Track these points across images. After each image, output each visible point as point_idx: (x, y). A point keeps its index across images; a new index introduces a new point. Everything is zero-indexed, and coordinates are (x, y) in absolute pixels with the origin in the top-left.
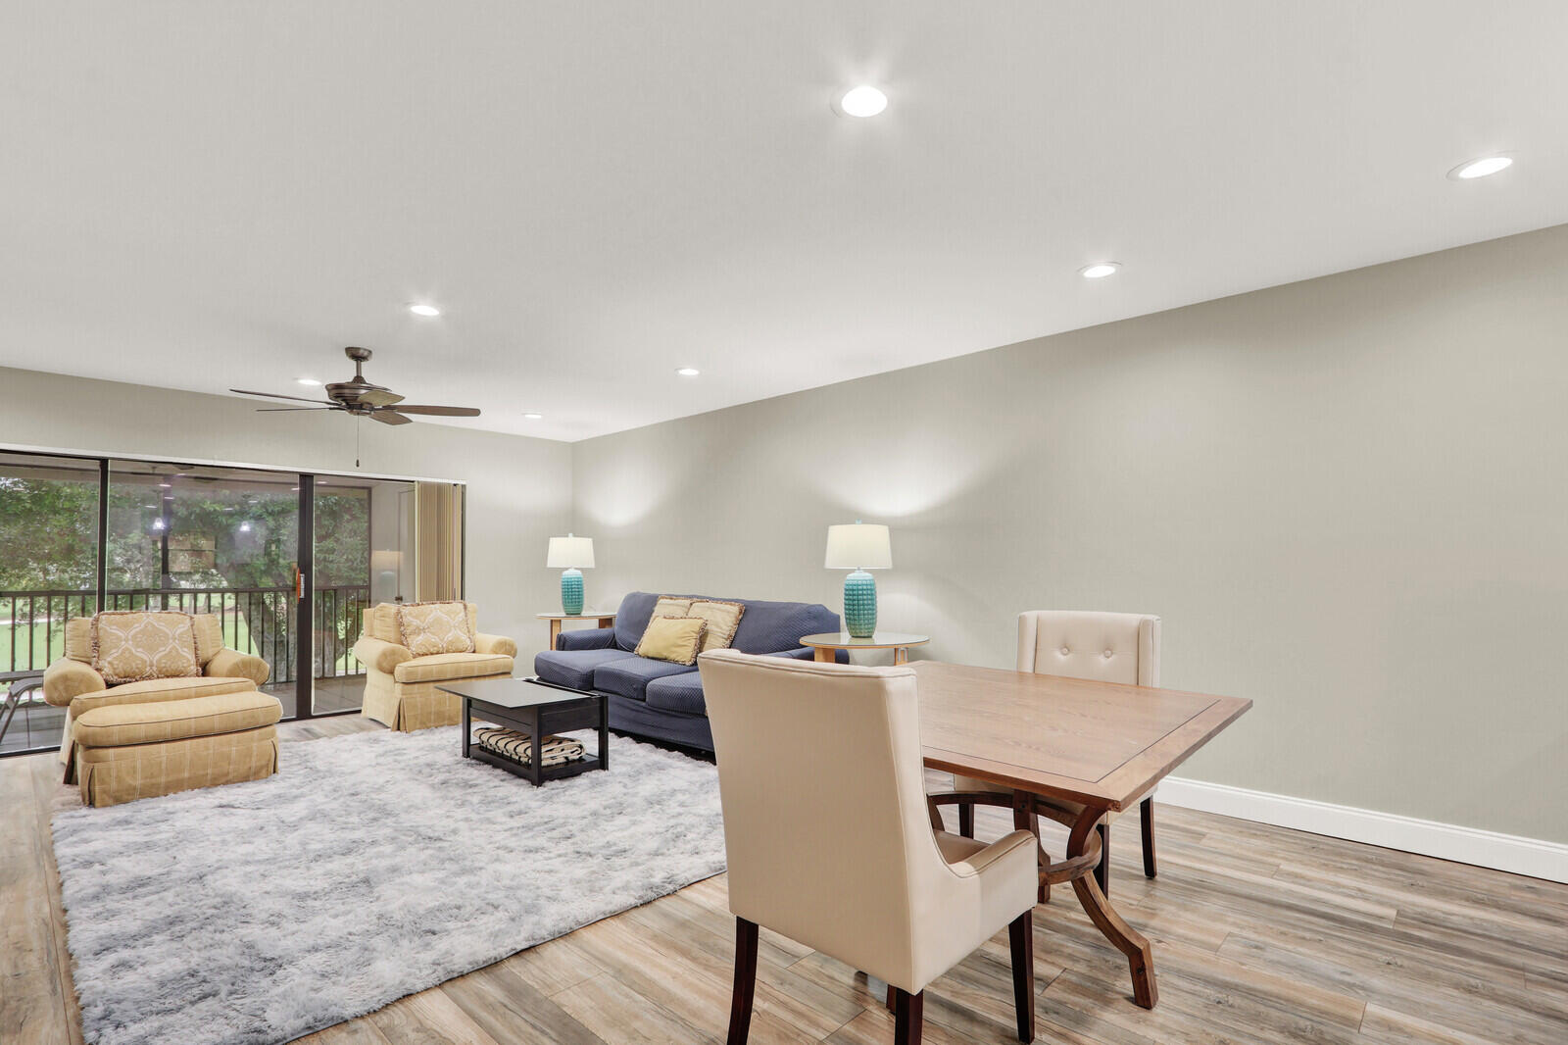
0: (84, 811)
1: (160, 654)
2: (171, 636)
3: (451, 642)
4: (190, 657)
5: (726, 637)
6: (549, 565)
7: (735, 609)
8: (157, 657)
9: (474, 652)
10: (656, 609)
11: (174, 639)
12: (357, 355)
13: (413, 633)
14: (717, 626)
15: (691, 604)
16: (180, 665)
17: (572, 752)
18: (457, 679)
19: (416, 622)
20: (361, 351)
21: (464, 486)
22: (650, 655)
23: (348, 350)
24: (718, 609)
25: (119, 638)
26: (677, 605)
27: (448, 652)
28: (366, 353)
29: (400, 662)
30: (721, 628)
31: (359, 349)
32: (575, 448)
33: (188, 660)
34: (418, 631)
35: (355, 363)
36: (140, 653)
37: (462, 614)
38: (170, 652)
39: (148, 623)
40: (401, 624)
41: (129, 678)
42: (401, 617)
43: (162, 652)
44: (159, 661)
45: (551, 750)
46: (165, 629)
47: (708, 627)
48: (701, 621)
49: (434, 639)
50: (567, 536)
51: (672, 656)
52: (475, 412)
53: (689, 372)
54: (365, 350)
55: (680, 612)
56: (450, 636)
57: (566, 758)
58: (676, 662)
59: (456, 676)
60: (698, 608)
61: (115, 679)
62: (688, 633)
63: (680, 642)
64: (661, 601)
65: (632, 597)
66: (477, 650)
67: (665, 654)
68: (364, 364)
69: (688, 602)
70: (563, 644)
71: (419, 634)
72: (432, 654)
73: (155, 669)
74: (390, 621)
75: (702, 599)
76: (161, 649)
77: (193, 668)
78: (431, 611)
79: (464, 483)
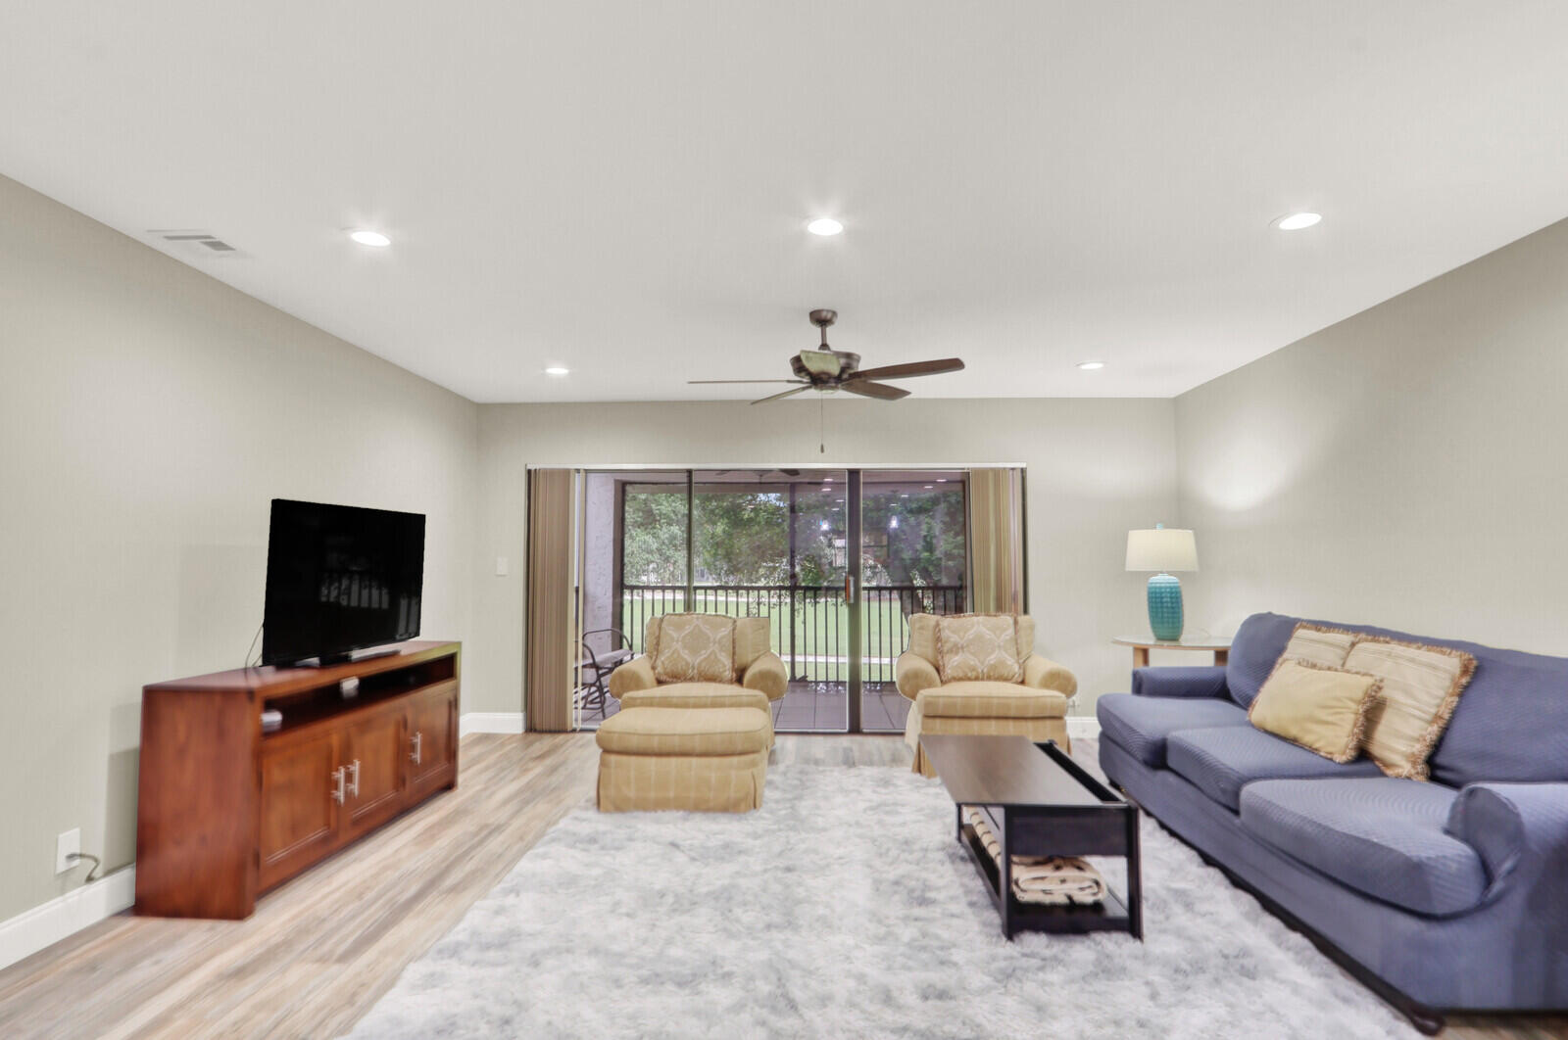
0: (592, 814)
1: (702, 658)
2: (712, 639)
3: (994, 667)
4: (726, 663)
5: (1428, 717)
6: (1127, 569)
7: (1452, 663)
8: (698, 661)
9: (1023, 682)
10: (1292, 644)
11: (715, 643)
12: (821, 320)
13: (950, 651)
14: (1408, 692)
15: (1353, 645)
16: (716, 669)
17: (1082, 889)
18: (989, 718)
19: (954, 638)
20: (824, 314)
21: (1023, 471)
22: (1269, 727)
23: (812, 314)
24: (1412, 660)
25: (672, 638)
26: (1332, 645)
27: (989, 678)
28: (829, 316)
29: (923, 688)
30: (1415, 699)
31: (822, 310)
32: (1177, 403)
33: (725, 666)
34: (956, 649)
35: (819, 330)
36: (686, 655)
37: (1011, 631)
38: (709, 656)
39: (697, 625)
40: (938, 639)
41: (676, 677)
42: (939, 631)
43: (704, 654)
44: (700, 664)
45: (1043, 878)
46: (708, 631)
47: (1386, 693)
48: (1367, 681)
49: (973, 661)
50: (1155, 528)
51: (1308, 739)
52: (955, 364)
53: (1300, 221)
54: (828, 311)
55: (1331, 656)
56: (992, 659)
57: (1070, 898)
58: (1313, 751)
59: (987, 714)
60: (1368, 651)
61: (663, 678)
62: (1339, 699)
63: (1323, 715)
64: (1300, 633)
65: (1257, 620)
66: (1027, 680)
67: (1293, 731)
68: (829, 329)
69: (1345, 639)
70: (1142, 686)
71: (957, 653)
72: (969, 679)
73: (696, 671)
74: (928, 634)
75: (1375, 633)
76: (703, 652)
77: (728, 674)
78: (973, 626)
79: (1024, 465)
